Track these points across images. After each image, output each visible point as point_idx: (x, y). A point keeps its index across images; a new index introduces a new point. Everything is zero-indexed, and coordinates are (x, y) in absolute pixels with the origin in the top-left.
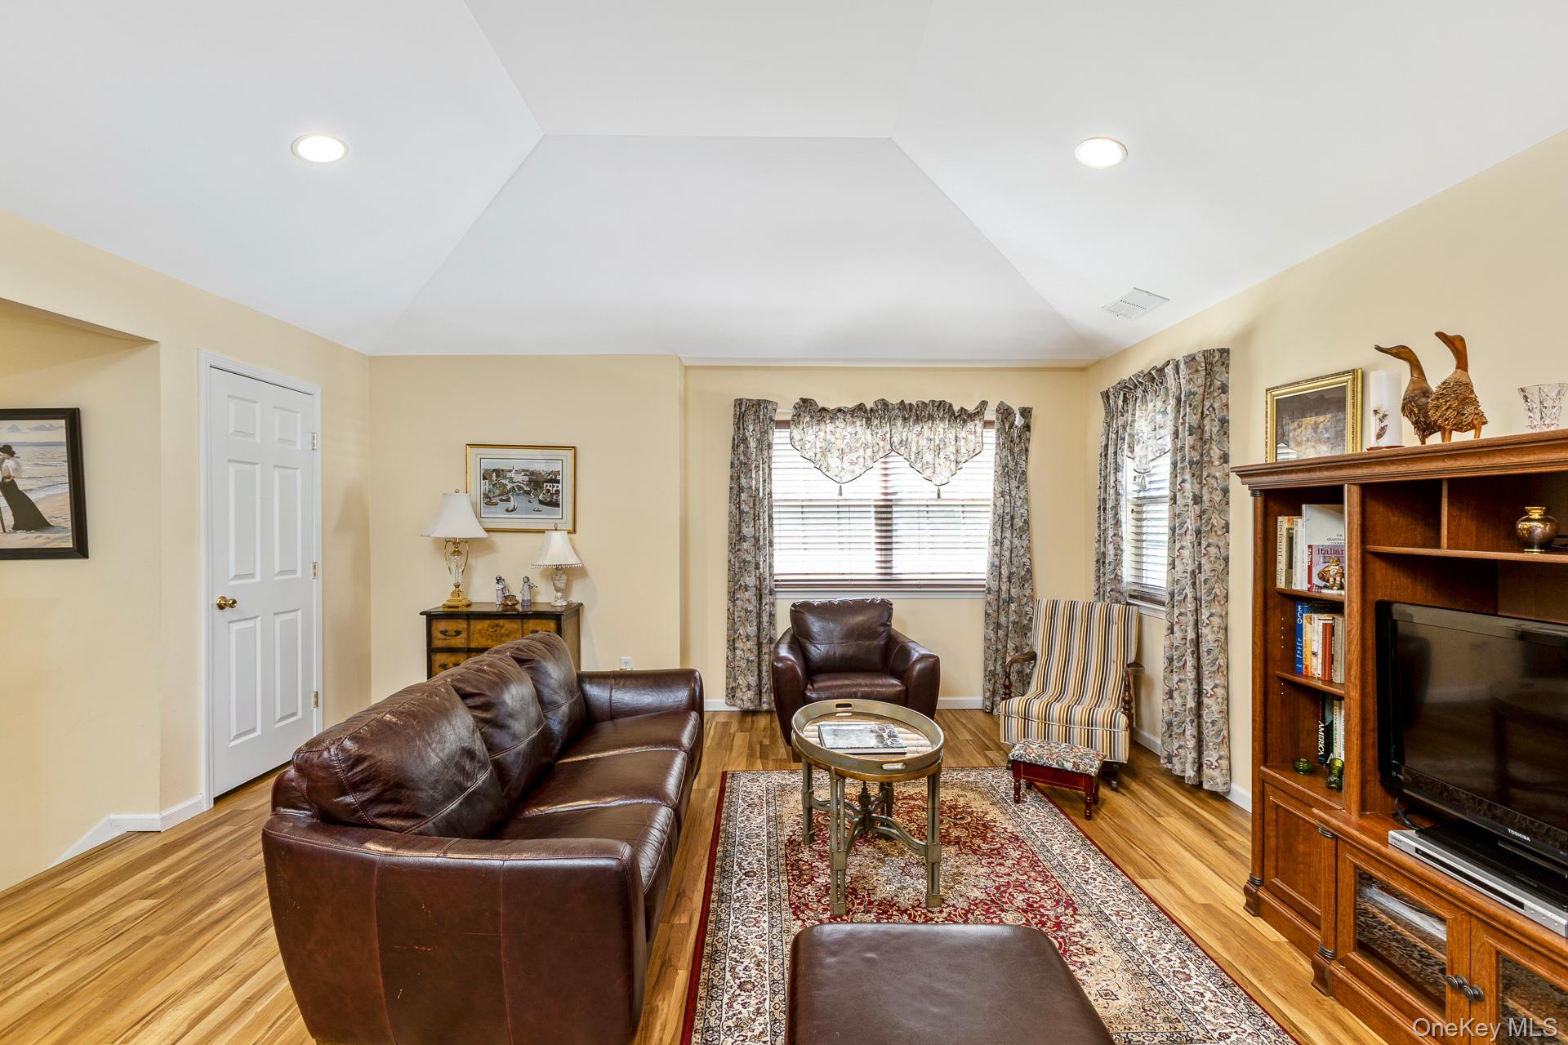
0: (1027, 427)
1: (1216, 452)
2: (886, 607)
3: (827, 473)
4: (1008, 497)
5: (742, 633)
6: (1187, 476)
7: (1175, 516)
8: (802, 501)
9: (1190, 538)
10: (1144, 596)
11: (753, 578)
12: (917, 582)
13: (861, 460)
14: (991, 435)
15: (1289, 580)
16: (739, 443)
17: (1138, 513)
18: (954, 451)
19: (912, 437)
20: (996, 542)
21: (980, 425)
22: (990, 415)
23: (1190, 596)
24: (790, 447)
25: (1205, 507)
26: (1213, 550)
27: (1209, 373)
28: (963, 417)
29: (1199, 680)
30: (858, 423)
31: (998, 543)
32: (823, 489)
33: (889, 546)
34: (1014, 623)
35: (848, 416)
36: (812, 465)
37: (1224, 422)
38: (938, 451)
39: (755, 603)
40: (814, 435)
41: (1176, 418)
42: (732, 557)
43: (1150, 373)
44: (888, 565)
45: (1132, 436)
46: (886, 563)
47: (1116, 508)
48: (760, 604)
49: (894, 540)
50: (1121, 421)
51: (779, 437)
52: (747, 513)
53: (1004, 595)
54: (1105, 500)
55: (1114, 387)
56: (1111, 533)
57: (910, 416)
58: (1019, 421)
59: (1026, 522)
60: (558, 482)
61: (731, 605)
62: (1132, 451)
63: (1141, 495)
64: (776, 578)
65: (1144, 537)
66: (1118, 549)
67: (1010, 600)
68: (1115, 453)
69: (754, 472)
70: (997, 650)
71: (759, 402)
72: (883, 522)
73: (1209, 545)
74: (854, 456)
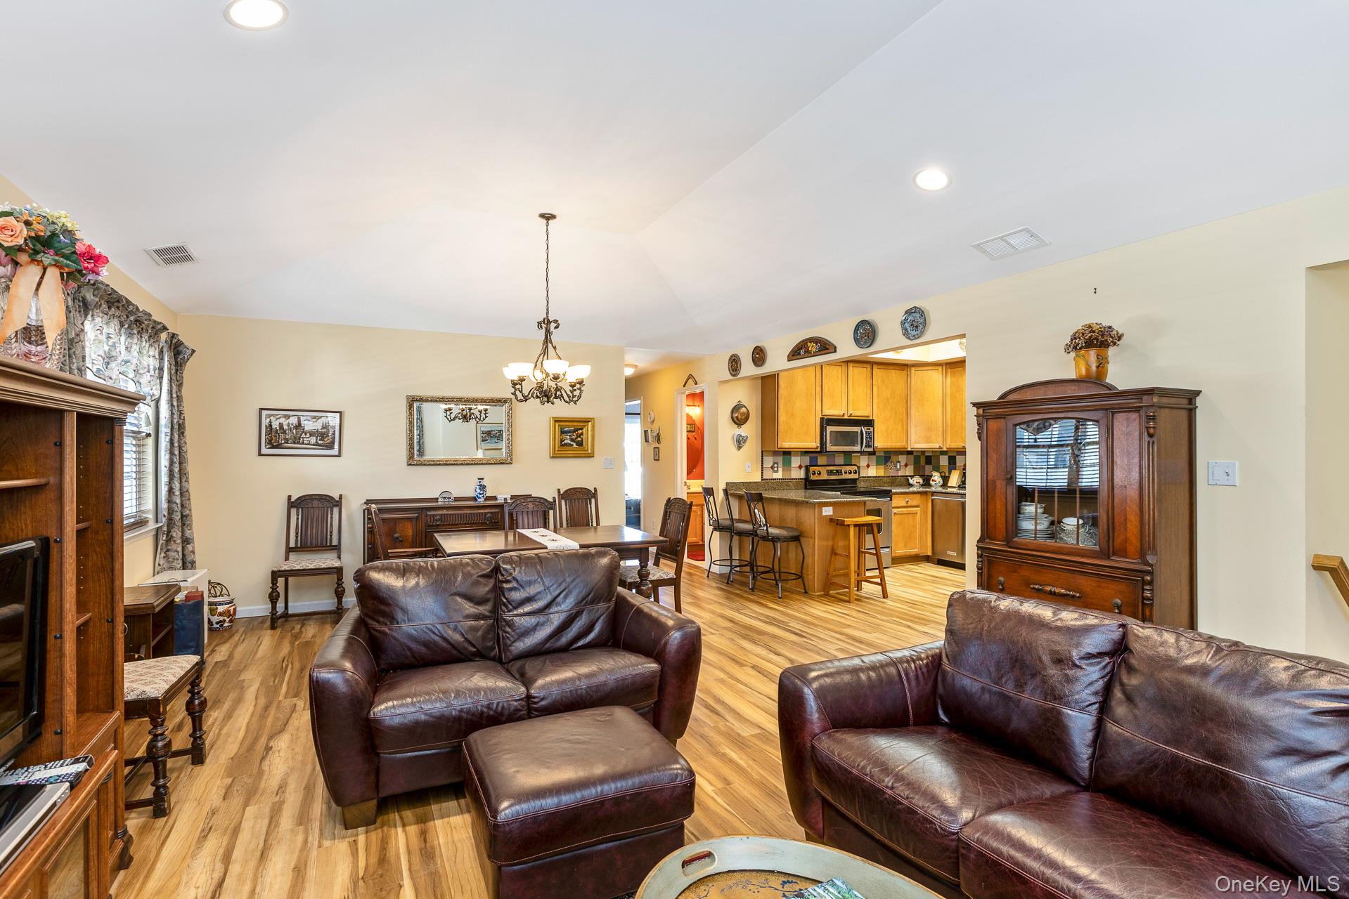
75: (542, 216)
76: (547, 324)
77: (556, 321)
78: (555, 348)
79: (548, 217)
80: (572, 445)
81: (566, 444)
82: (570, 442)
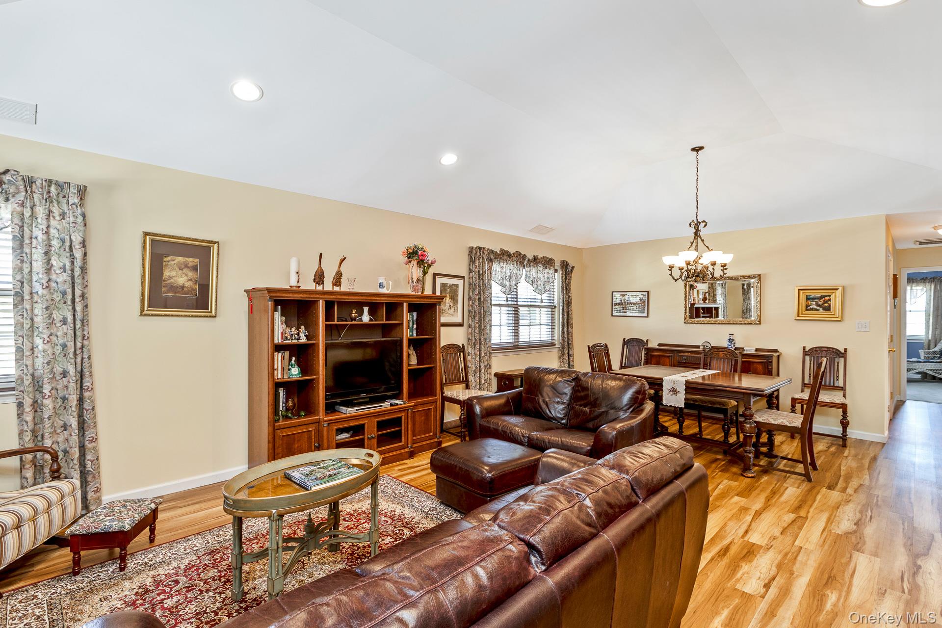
75: (693, 150)
76: (697, 226)
77: (704, 222)
78: (703, 241)
79: (697, 150)
80: (818, 310)
81: (812, 309)
82: (816, 307)
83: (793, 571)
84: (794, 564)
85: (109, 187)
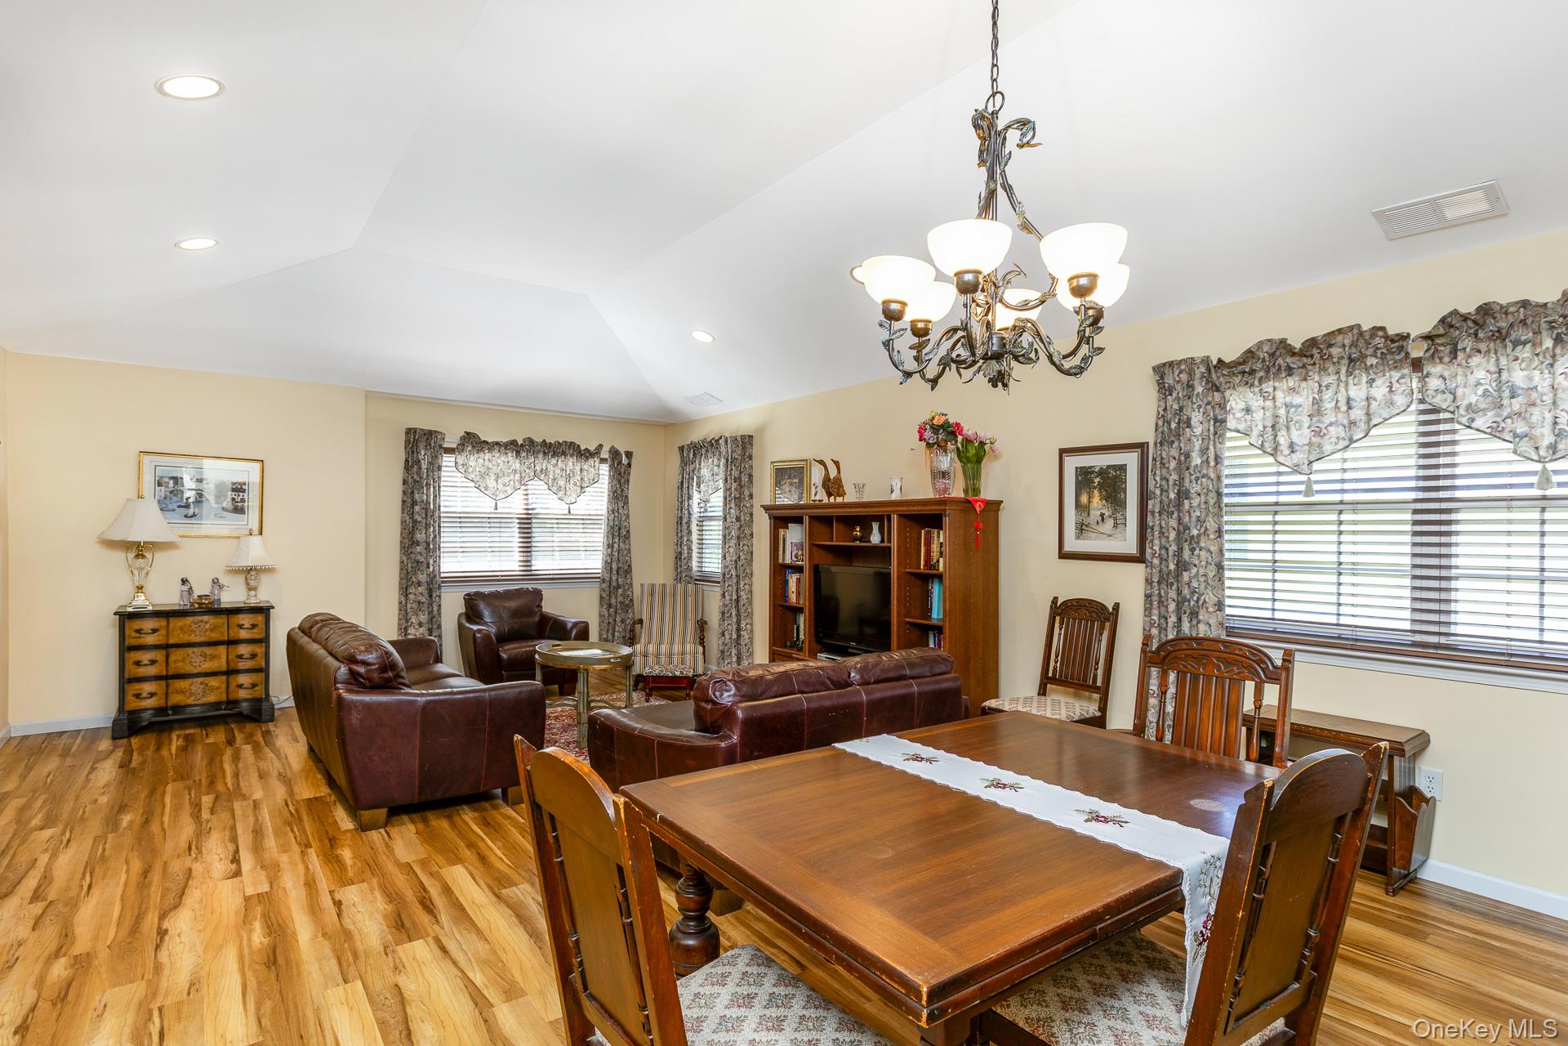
0: (629, 465)
1: (747, 493)
2: (538, 594)
3: (486, 492)
4: (616, 514)
5: (414, 621)
6: (733, 506)
7: (726, 528)
8: (460, 513)
9: (733, 542)
10: (705, 579)
11: (425, 576)
12: (551, 577)
13: (512, 482)
14: (605, 469)
15: (783, 559)
16: (411, 464)
17: (700, 526)
18: (579, 479)
19: (550, 467)
20: (609, 546)
21: (598, 461)
22: (605, 454)
23: (734, 574)
24: (454, 469)
25: (742, 523)
26: (745, 547)
27: (744, 448)
28: (585, 455)
29: (738, 623)
30: (510, 454)
31: (610, 546)
32: (481, 504)
33: (529, 550)
34: (621, 603)
35: (503, 448)
36: (473, 484)
37: (750, 476)
38: (568, 478)
39: (427, 596)
40: (477, 462)
41: (726, 471)
42: (405, 558)
43: (711, 441)
44: (529, 564)
45: (699, 478)
46: (527, 562)
47: (689, 523)
48: (431, 596)
49: (534, 544)
50: (692, 467)
51: (447, 460)
52: (420, 522)
53: (614, 584)
54: (681, 518)
55: (688, 445)
56: (685, 539)
57: (549, 452)
58: (625, 461)
59: (628, 532)
60: (244, 491)
61: (403, 599)
62: (699, 487)
63: (702, 514)
64: (442, 575)
65: (704, 542)
66: (690, 549)
67: (619, 586)
68: (688, 487)
69: (425, 488)
70: (609, 623)
71: (431, 433)
72: (525, 531)
73: (744, 545)
74: (506, 480)
83: (326, 939)
84: (334, 950)
85: (762, 429)
